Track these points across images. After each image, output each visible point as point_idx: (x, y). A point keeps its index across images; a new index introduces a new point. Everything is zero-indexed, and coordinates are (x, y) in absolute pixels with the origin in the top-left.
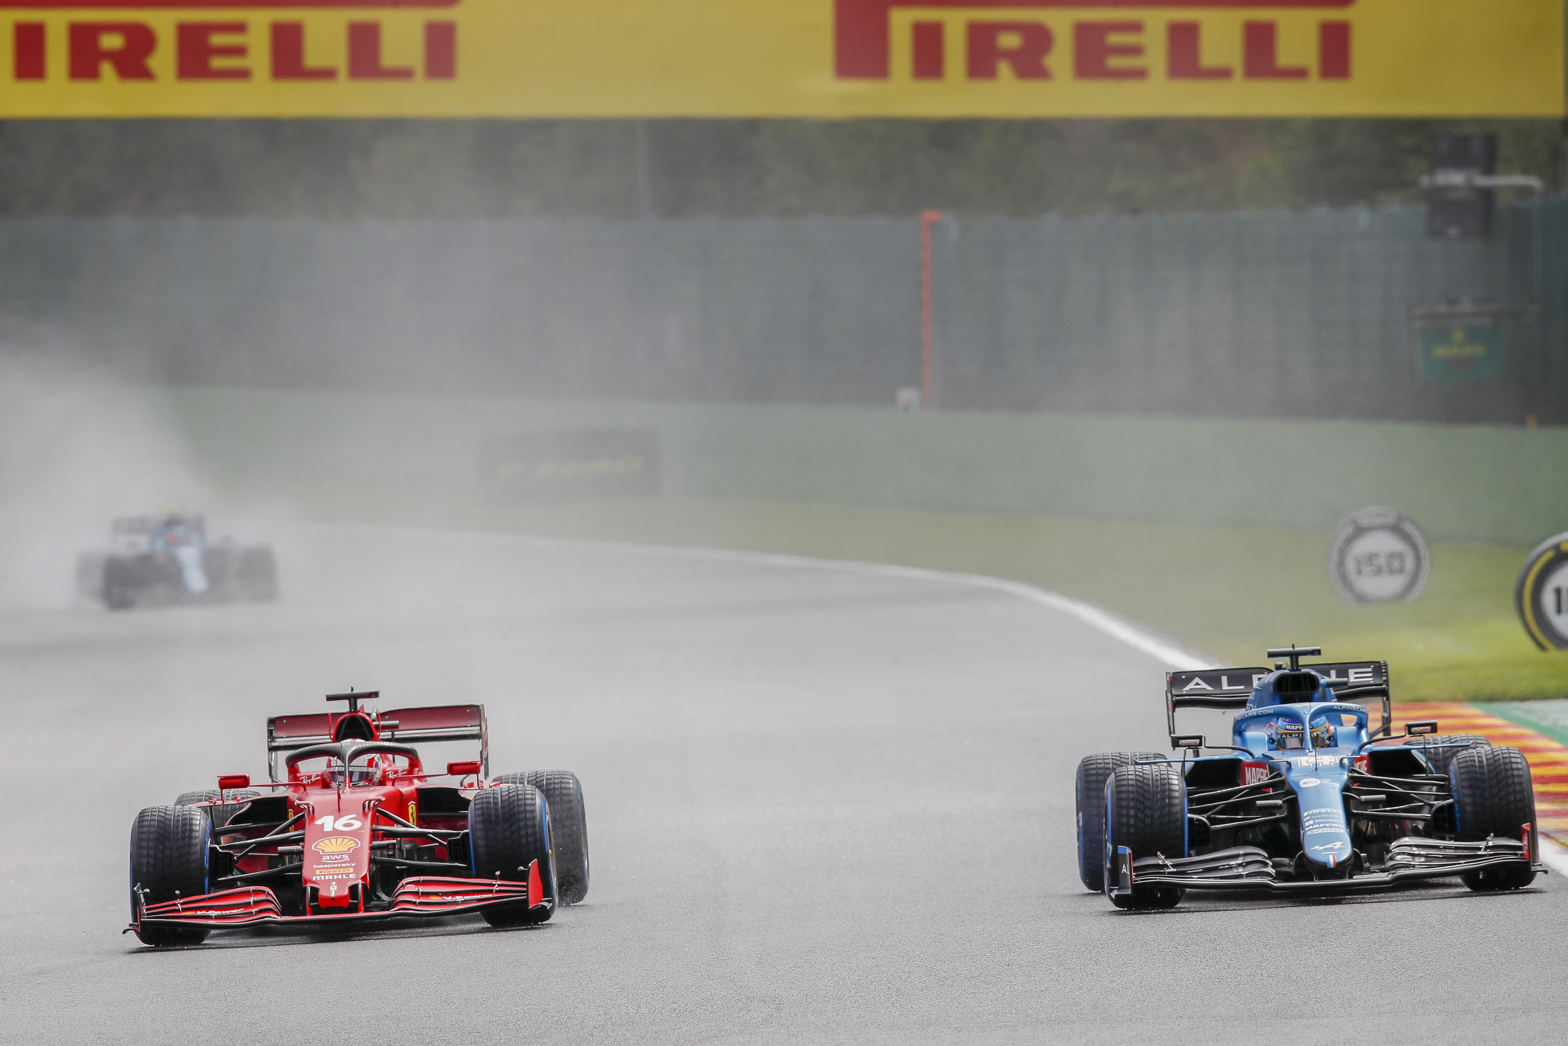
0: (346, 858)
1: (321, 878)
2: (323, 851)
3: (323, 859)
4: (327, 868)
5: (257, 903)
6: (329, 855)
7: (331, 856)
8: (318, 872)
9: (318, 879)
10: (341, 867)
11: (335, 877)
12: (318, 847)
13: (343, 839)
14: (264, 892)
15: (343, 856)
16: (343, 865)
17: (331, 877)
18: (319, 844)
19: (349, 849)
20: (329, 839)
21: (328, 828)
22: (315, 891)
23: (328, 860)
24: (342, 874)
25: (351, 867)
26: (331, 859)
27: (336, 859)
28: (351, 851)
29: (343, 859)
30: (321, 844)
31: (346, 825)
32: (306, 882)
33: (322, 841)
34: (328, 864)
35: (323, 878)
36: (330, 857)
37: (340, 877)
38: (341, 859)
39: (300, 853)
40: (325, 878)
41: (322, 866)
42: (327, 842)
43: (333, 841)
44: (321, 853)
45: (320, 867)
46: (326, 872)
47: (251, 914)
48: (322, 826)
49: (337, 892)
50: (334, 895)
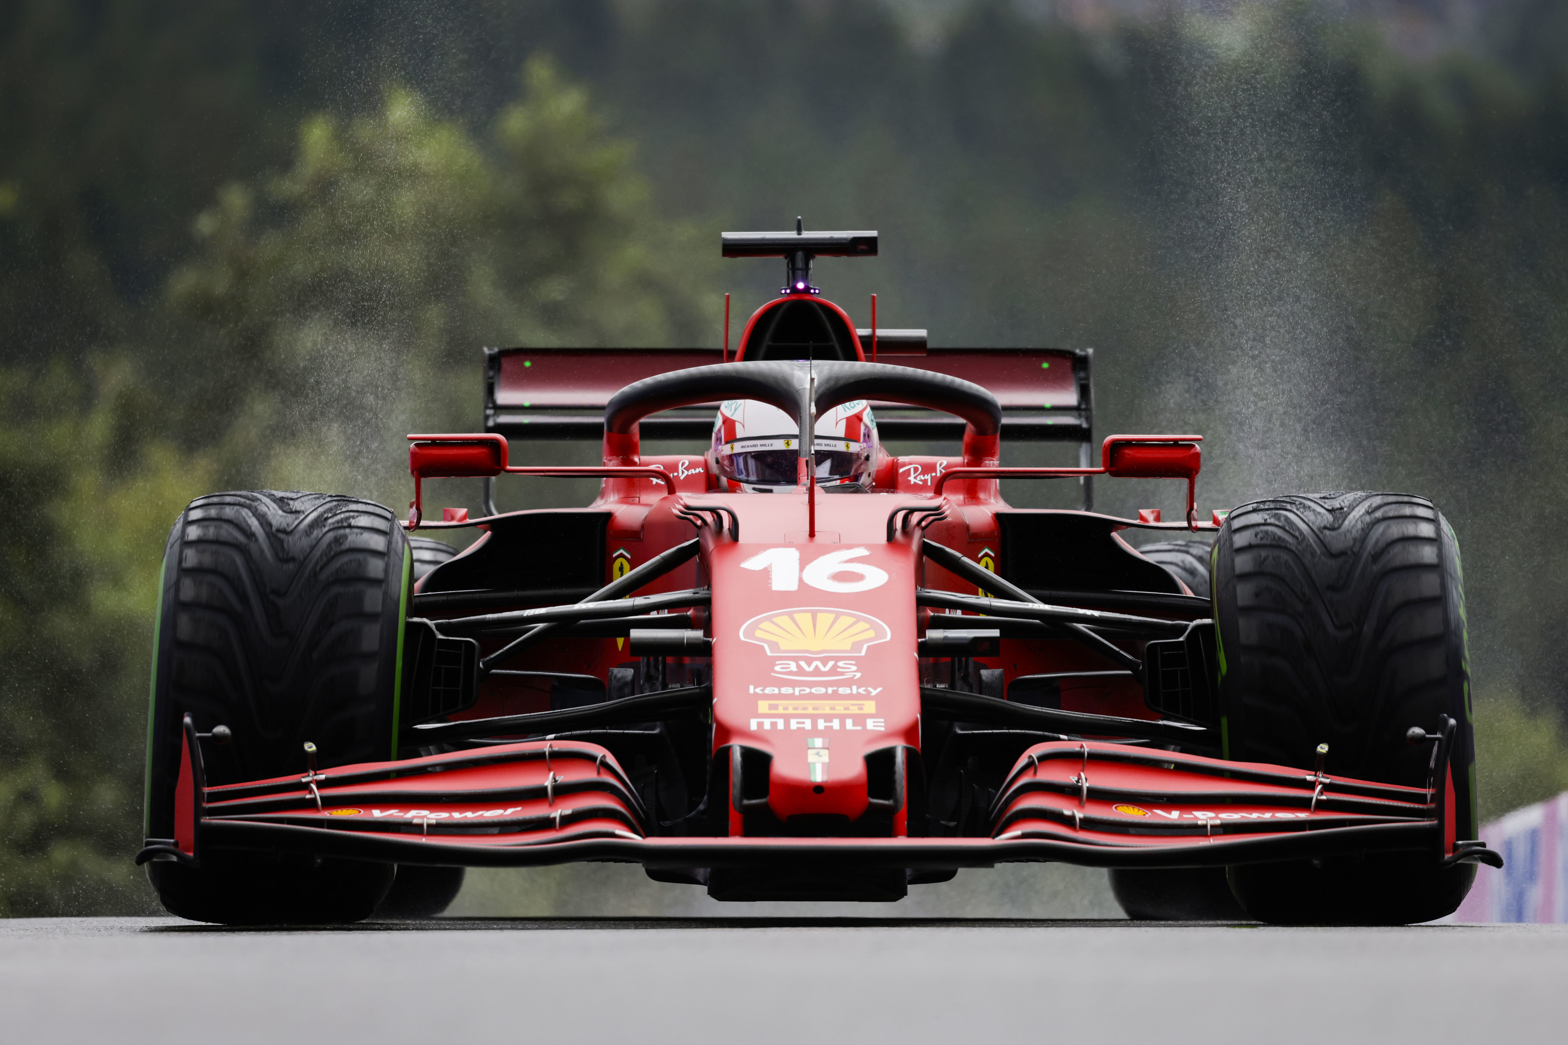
0: (851, 670)
1: (774, 725)
2: (774, 646)
3: (777, 668)
4: (792, 697)
5: (566, 791)
6: (796, 659)
7: (803, 664)
8: (763, 707)
9: (767, 726)
10: (836, 696)
11: (821, 724)
12: (758, 633)
13: (833, 616)
14: (590, 759)
15: (840, 664)
16: (842, 690)
17: (808, 724)
18: (762, 626)
19: (857, 646)
20: (791, 615)
21: (784, 582)
22: (758, 762)
23: (791, 673)
24: (842, 718)
25: (867, 697)
26: (801, 672)
27: (817, 672)
28: (863, 653)
29: (842, 674)
30: (766, 625)
31: (841, 577)
32: (726, 732)
33: (770, 619)
34: (793, 684)
35: (781, 724)
36: (799, 666)
37: (836, 724)
38: (833, 671)
39: (705, 650)
40: (787, 724)
41: (776, 691)
42: (784, 621)
43: (804, 618)
44: (769, 653)
45: (768, 691)
46: (790, 706)
47: (545, 822)
48: (766, 573)
49: (827, 767)
50: (818, 776)
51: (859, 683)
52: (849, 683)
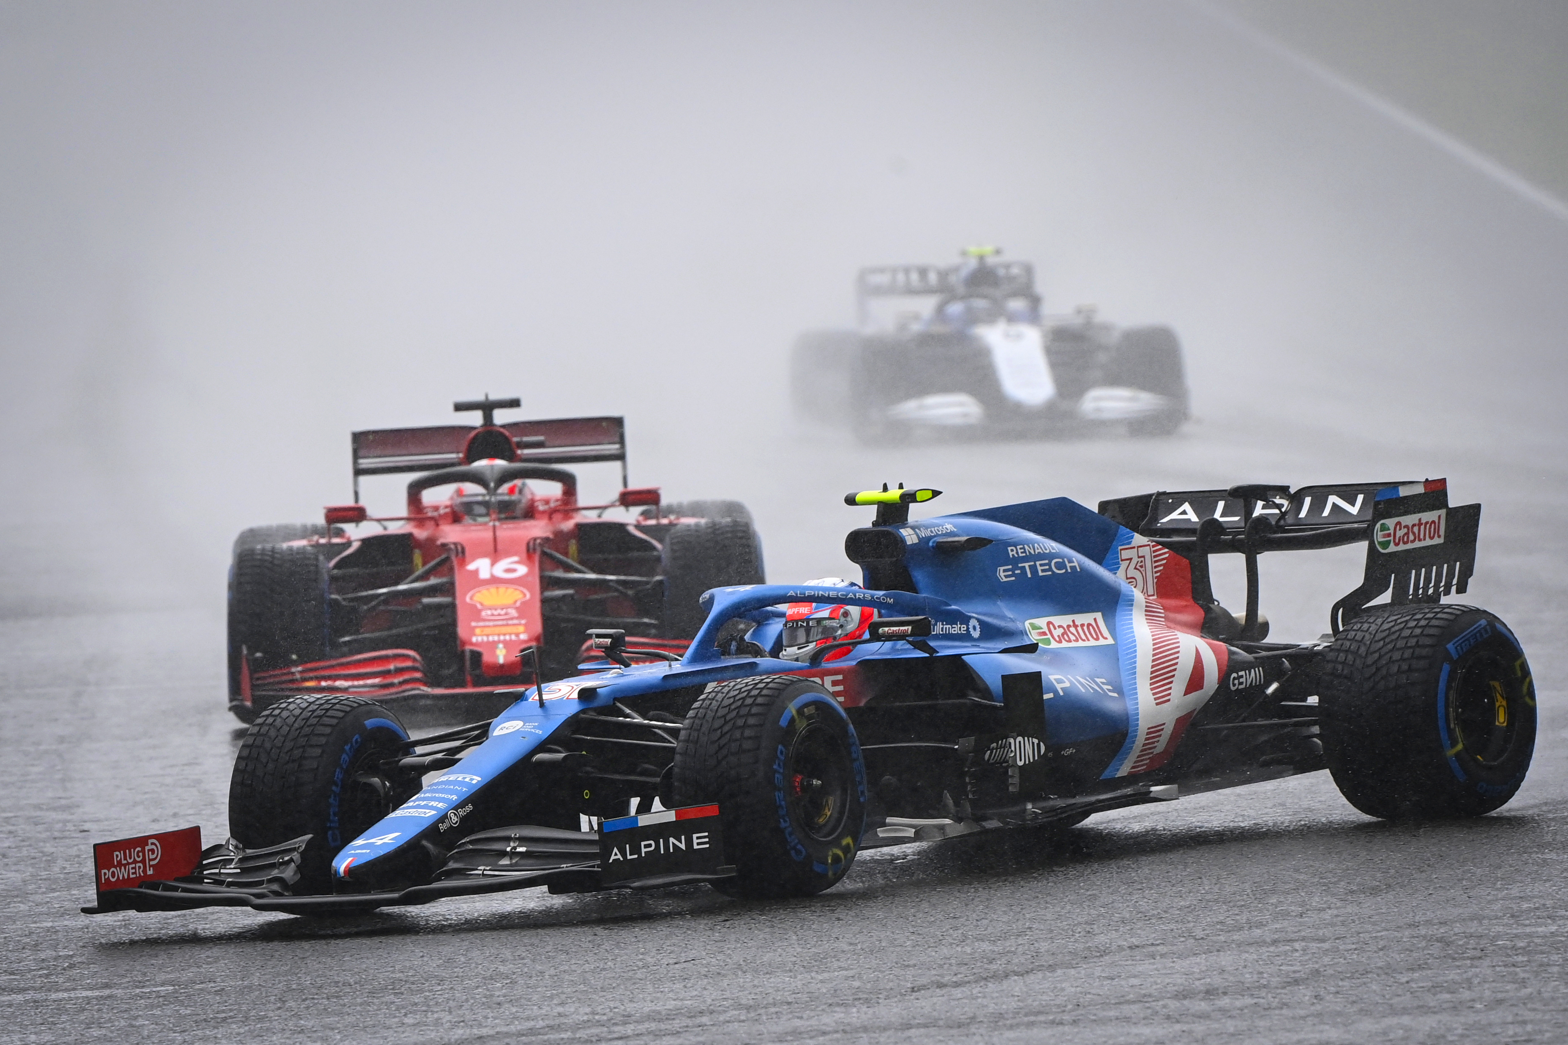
0: (513, 613)
1: (482, 639)
2: (482, 604)
3: (483, 614)
4: (489, 626)
5: (399, 671)
6: (490, 609)
8: (478, 631)
9: (480, 640)
10: (507, 625)
11: (502, 638)
12: (474, 599)
13: (505, 588)
14: (407, 657)
15: (509, 610)
16: (510, 622)
17: (496, 638)
18: (475, 595)
19: (515, 602)
20: (487, 590)
21: (484, 574)
22: (476, 656)
23: (489, 616)
24: (510, 634)
25: (520, 624)
27: (500, 615)
28: (518, 605)
29: (510, 615)
30: (477, 595)
31: (508, 571)
32: (464, 643)
33: (479, 592)
34: (490, 621)
35: (485, 639)
36: (492, 612)
37: (507, 638)
38: (506, 614)
39: (452, 606)
40: (488, 639)
41: (483, 624)
43: (493, 590)
44: (479, 607)
45: (479, 624)
46: (487, 631)
47: (392, 685)
48: (476, 572)
49: (505, 657)
50: (501, 661)
51: (517, 618)
52: (512, 619)
